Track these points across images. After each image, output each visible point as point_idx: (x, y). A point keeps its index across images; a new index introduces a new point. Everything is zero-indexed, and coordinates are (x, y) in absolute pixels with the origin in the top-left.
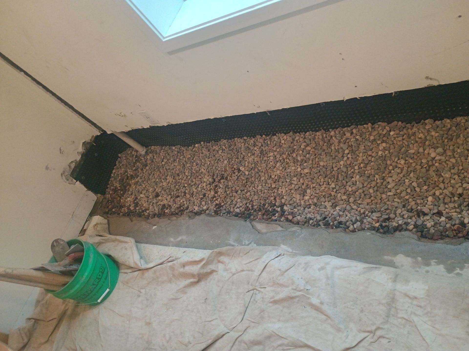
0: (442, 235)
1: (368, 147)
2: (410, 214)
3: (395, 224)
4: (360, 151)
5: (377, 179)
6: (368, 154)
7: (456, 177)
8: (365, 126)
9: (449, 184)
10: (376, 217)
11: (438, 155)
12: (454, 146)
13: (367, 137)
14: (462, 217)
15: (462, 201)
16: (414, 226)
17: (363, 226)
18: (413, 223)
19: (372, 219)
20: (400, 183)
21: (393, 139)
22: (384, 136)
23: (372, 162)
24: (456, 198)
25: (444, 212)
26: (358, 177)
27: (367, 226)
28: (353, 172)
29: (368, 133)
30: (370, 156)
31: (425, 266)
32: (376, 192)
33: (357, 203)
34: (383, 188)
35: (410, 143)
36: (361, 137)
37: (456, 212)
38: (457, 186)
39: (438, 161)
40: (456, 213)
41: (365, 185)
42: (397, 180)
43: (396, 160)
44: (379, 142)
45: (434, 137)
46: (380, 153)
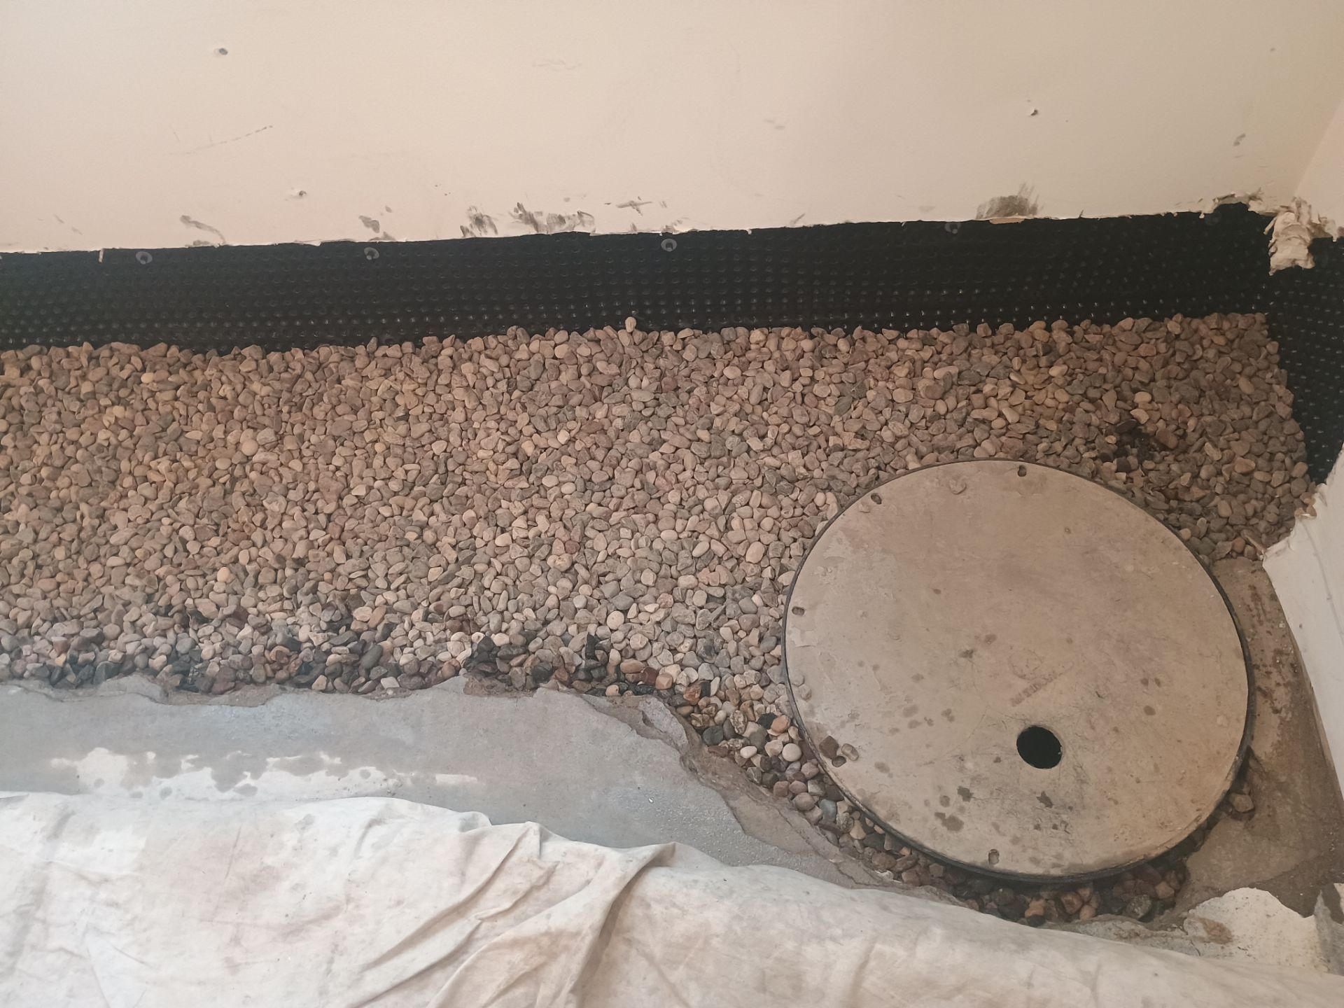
0: (236, 679)
1: (72, 415)
2: (163, 622)
3: (115, 655)
4: (44, 427)
5: (82, 517)
6: (65, 438)
7: (296, 511)
8: (70, 349)
9: (278, 529)
10: (64, 636)
11: (261, 449)
12: (303, 424)
13: (73, 383)
14: (295, 623)
15: (300, 578)
16: (168, 656)
17: (18, 668)
18: (165, 648)
19: (51, 643)
20: (146, 528)
21: (145, 395)
22: (124, 383)
23: (77, 462)
24: (289, 572)
25: (253, 611)
26: (23, 507)
27: (30, 667)
28: (12, 494)
29: (78, 373)
30: (73, 443)
31: (162, 776)
32: (75, 557)
33: (11, 592)
34: (98, 546)
35: (192, 410)
36: (52, 382)
37: (282, 610)
38: (295, 537)
39: (258, 467)
40: (282, 614)
41: (42, 535)
42: (140, 521)
43: (147, 458)
44: (104, 402)
45: (258, 397)
46: (102, 436)
